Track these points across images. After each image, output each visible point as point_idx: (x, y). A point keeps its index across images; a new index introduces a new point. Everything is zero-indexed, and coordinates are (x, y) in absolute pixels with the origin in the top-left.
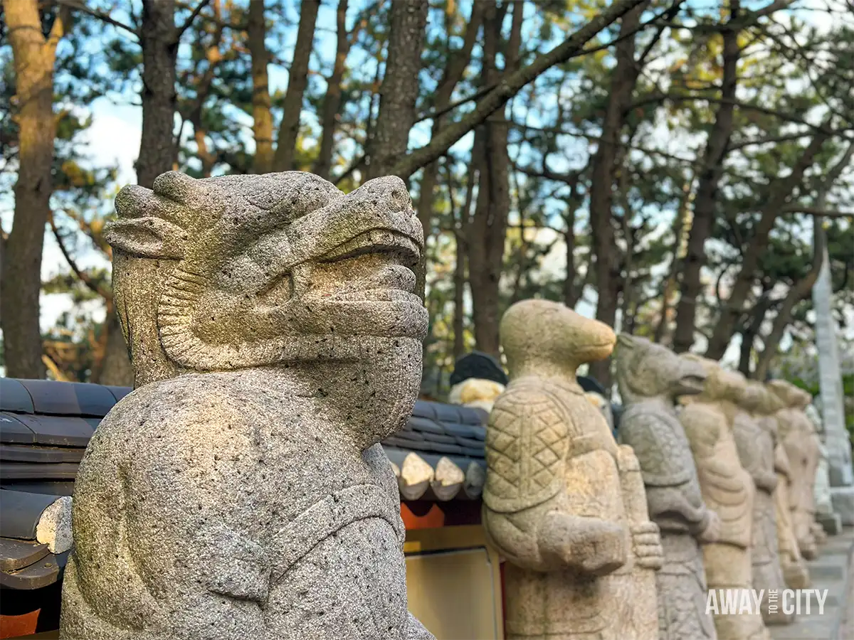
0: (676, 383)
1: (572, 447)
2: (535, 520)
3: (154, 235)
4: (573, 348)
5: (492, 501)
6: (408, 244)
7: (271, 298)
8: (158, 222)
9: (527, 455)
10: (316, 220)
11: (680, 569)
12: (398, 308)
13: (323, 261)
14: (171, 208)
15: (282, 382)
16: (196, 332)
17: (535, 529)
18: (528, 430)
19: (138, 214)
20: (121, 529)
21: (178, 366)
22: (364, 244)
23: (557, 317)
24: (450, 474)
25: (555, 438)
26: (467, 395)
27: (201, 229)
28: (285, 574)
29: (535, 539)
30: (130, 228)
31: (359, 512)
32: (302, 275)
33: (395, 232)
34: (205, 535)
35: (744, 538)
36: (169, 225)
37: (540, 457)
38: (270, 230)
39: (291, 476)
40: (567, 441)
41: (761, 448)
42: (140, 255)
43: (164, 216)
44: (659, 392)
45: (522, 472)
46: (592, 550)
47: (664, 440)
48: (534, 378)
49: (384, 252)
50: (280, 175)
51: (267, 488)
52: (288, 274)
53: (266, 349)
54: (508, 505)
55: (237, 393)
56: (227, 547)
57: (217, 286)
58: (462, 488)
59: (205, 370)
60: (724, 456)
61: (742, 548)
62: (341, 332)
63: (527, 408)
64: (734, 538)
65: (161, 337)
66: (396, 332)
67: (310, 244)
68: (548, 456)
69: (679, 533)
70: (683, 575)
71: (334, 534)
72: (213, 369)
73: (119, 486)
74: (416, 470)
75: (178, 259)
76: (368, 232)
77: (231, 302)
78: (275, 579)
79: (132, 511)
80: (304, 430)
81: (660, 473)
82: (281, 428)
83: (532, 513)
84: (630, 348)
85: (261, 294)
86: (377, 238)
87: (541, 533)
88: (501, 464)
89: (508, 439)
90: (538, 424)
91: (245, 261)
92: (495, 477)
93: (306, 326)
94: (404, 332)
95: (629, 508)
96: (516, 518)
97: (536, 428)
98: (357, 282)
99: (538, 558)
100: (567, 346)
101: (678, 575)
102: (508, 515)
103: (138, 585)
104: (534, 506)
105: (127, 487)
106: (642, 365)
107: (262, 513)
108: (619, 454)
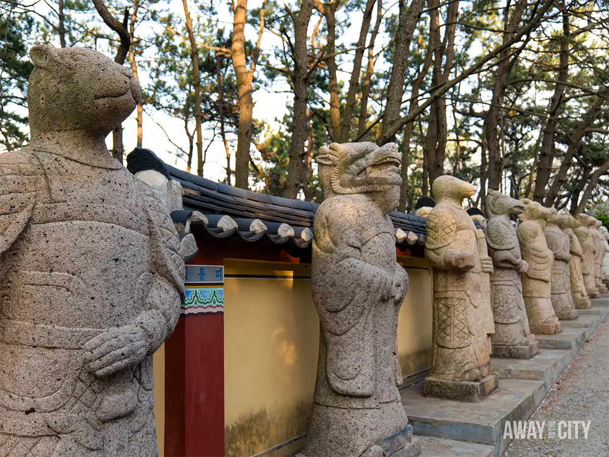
0: (511, 209)
1: (457, 228)
2: (443, 252)
3: (329, 159)
4: (459, 193)
5: (428, 246)
6: (397, 160)
7: (360, 176)
8: (330, 156)
9: (440, 230)
10: (372, 155)
11: (510, 283)
12: (394, 178)
13: (374, 166)
14: (334, 152)
15: (363, 197)
16: (341, 185)
17: (443, 254)
18: (440, 221)
19: (325, 154)
20: (327, 231)
21: (336, 193)
22: (385, 161)
23: (453, 181)
24: (413, 237)
25: (451, 224)
26: (422, 212)
27: (342, 158)
28: (365, 244)
29: (442, 258)
30: (323, 158)
31: (383, 230)
32: (368, 170)
33: (393, 158)
34: (346, 232)
35: (547, 278)
36: (333, 157)
37: (445, 230)
38: (360, 158)
39: (367, 220)
40: (455, 225)
41: (563, 242)
42: (326, 165)
43: (332, 154)
44: (504, 213)
45: (438, 235)
46: (462, 261)
47: (504, 232)
48: (445, 203)
49: (390, 163)
50: (362, 143)
51: (361, 222)
52: (365, 169)
53: (359, 189)
54: (433, 247)
55: (352, 200)
56: (352, 235)
57: (346, 173)
58: (417, 242)
59: (343, 194)
60: (540, 243)
61: (546, 282)
62: (379, 184)
63: (441, 214)
64: (542, 278)
65: (331, 186)
66: (393, 184)
67: (371, 161)
68: (448, 230)
69: (510, 269)
70: (511, 285)
71: (377, 235)
72: (346, 194)
73: (325, 221)
74: (401, 234)
75: (336, 166)
76: (386, 158)
77: (350, 177)
78: (363, 245)
79: (329, 227)
80: (369, 209)
81: (502, 245)
82: (364, 208)
83: (441, 249)
84: (492, 195)
85: (358, 174)
86: (388, 159)
87: (444, 256)
88: (431, 233)
89: (434, 224)
90: (445, 219)
91: (354, 166)
92: (429, 238)
93: (369, 182)
94: (395, 184)
95: (480, 251)
96: (436, 251)
97: (444, 220)
98: (383, 171)
99: (443, 264)
100: (457, 192)
101: (509, 285)
102: (433, 250)
103: (331, 244)
104: (442, 247)
105: (327, 221)
106: (497, 202)
107: (360, 228)
108: (477, 232)
